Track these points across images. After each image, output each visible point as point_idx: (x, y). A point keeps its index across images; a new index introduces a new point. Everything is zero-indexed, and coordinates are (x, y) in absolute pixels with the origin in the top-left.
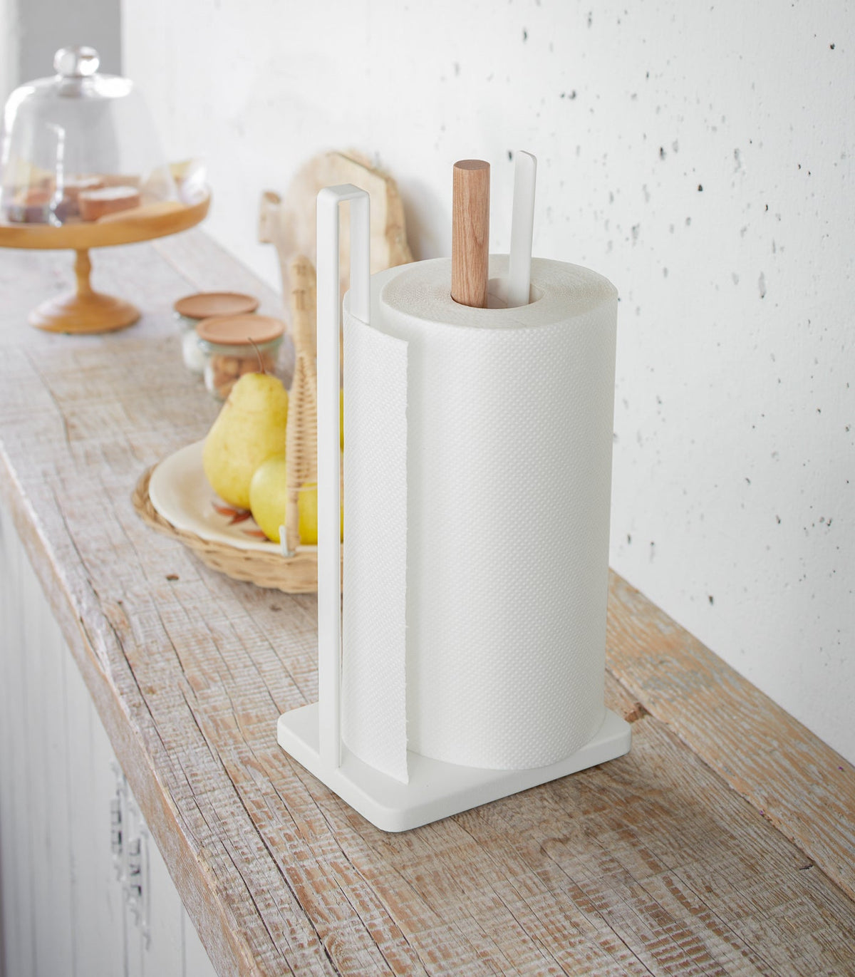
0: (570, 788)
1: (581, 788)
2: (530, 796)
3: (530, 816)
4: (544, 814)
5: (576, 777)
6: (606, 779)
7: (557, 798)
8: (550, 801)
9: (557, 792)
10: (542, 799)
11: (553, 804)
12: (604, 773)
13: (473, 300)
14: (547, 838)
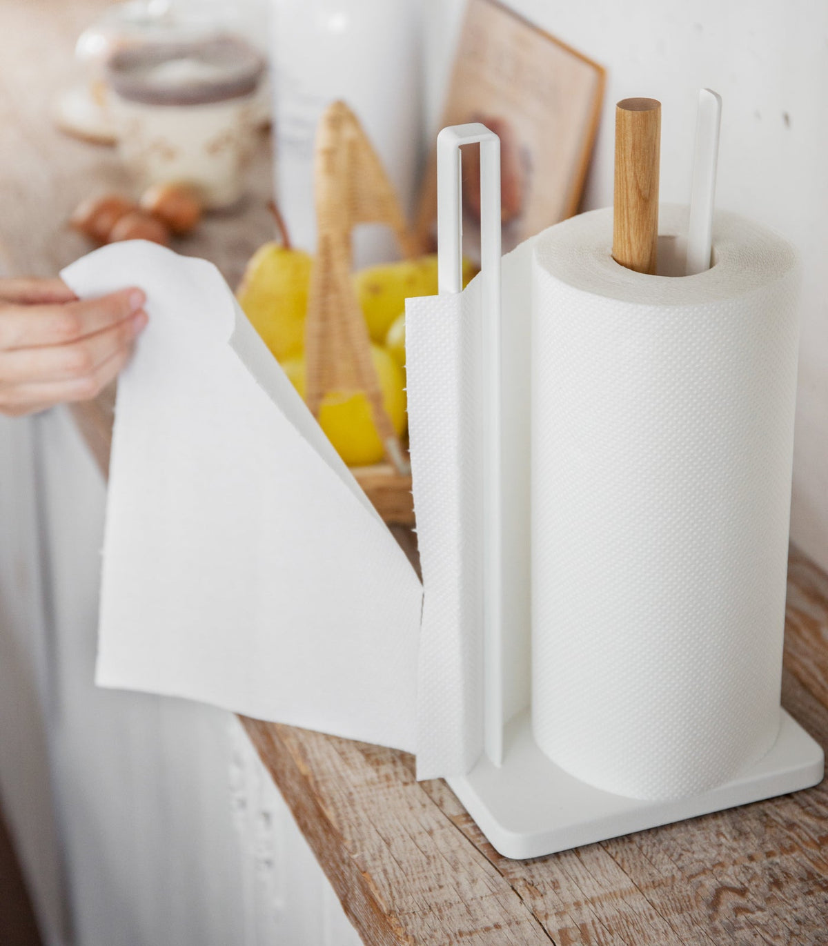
0: (753, 821)
1: (767, 822)
2: (703, 829)
3: (702, 856)
4: (719, 854)
5: (761, 807)
6: (797, 810)
7: (735, 833)
8: (728, 836)
9: (737, 825)
10: (719, 834)
11: (731, 841)
12: (796, 803)
13: (636, 261)
14: (720, 886)
